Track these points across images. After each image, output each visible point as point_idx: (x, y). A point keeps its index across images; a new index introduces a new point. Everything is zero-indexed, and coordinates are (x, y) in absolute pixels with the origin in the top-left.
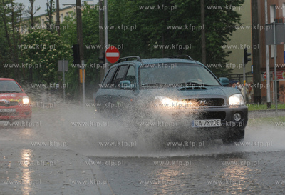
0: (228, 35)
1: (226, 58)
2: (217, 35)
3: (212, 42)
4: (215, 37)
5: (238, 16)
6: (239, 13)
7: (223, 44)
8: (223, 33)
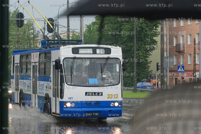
0: (150, 53)
1: (149, 65)
2: (144, 52)
3: (142, 56)
4: (143, 53)
5: (156, 42)
6: (157, 40)
7: (147, 57)
8: (148, 51)
